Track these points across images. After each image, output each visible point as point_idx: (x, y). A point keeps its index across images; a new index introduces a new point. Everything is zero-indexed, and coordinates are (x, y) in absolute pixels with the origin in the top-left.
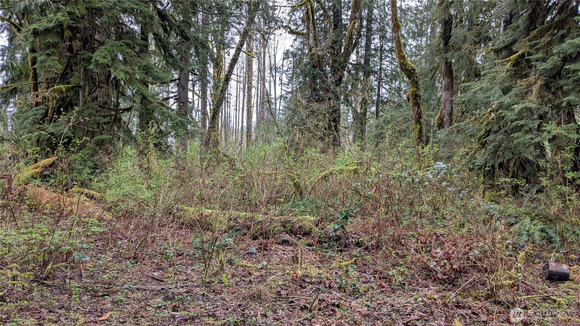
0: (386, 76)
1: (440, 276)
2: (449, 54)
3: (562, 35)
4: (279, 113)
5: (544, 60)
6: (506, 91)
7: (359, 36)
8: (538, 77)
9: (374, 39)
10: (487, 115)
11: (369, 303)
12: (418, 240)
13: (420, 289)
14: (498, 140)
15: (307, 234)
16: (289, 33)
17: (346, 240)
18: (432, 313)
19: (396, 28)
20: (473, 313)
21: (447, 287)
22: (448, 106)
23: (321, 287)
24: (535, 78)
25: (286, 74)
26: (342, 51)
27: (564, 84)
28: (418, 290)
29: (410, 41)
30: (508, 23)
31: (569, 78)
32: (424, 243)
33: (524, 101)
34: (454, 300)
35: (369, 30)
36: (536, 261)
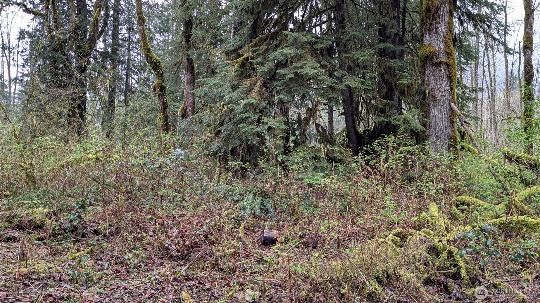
0: (134, 66)
1: (174, 253)
2: (190, 52)
3: (276, 45)
4: (14, 98)
5: (262, 64)
6: (234, 88)
7: (106, 24)
8: (258, 78)
9: (121, 29)
10: (221, 108)
11: (102, 290)
12: (156, 222)
13: (155, 268)
14: (229, 130)
15: (39, 227)
16: (24, 11)
17: (84, 229)
18: (163, 289)
19: (141, 21)
20: (200, 283)
21: (180, 263)
22: (190, 98)
23: (50, 282)
24: (256, 79)
25: (21, 55)
26: (87, 37)
27: (277, 85)
28: (153, 270)
29: (157, 36)
30: (236, 29)
31: (281, 80)
32: (162, 225)
33: (248, 97)
34: (184, 274)
35: (116, 19)
36: (256, 230)
